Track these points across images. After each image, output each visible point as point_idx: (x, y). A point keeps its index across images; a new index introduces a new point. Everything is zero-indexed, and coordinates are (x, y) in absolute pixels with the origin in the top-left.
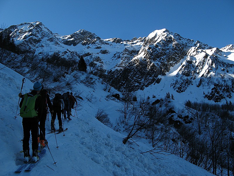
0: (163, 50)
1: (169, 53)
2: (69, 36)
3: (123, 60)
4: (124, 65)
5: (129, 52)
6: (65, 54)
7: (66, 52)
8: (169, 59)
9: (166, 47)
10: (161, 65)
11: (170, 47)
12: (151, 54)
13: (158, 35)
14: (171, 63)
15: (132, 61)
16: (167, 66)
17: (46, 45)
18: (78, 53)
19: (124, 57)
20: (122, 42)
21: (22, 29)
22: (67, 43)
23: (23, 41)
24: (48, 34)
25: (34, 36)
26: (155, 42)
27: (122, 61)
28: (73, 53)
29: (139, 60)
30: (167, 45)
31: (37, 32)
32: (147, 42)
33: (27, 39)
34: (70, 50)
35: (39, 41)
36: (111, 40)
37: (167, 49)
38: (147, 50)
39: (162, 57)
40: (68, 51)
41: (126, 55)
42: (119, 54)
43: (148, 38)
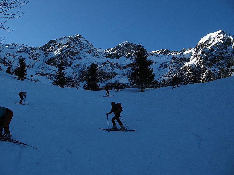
0: (220, 53)
1: (229, 57)
2: (112, 49)
3: (171, 69)
4: (172, 75)
5: (178, 60)
6: (104, 65)
7: (105, 63)
8: (229, 63)
9: (224, 50)
10: (219, 71)
11: (229, 49)
12: (206, 59)
13: (212, 38)
14: (231, 69)
15: (181, 68)
16: (227, 72)
17: (84, 56)
18: (119, 64)
19: (173, 66)
20: (170, 53)
21: (60, 43)
22: (109, 56)
23: (60, 54)
24: (86, 46)
25: (71, 48)
26: (210, 46)
27: (169, 70)
28: (114, 64)
29: (190, 66)
30: (225, 48)
31: (75, 44)
32: (199, 47)
33: (64, 51)
34: (110, 61)
35: (77, 53)
36: (158, 52)
37: (225, 53)
38: (200, 55)
39: (220, 62)
40: (107, 63)
41: (174, 64)
42: (166, 63)
43: (200, 43)
